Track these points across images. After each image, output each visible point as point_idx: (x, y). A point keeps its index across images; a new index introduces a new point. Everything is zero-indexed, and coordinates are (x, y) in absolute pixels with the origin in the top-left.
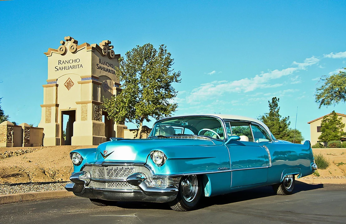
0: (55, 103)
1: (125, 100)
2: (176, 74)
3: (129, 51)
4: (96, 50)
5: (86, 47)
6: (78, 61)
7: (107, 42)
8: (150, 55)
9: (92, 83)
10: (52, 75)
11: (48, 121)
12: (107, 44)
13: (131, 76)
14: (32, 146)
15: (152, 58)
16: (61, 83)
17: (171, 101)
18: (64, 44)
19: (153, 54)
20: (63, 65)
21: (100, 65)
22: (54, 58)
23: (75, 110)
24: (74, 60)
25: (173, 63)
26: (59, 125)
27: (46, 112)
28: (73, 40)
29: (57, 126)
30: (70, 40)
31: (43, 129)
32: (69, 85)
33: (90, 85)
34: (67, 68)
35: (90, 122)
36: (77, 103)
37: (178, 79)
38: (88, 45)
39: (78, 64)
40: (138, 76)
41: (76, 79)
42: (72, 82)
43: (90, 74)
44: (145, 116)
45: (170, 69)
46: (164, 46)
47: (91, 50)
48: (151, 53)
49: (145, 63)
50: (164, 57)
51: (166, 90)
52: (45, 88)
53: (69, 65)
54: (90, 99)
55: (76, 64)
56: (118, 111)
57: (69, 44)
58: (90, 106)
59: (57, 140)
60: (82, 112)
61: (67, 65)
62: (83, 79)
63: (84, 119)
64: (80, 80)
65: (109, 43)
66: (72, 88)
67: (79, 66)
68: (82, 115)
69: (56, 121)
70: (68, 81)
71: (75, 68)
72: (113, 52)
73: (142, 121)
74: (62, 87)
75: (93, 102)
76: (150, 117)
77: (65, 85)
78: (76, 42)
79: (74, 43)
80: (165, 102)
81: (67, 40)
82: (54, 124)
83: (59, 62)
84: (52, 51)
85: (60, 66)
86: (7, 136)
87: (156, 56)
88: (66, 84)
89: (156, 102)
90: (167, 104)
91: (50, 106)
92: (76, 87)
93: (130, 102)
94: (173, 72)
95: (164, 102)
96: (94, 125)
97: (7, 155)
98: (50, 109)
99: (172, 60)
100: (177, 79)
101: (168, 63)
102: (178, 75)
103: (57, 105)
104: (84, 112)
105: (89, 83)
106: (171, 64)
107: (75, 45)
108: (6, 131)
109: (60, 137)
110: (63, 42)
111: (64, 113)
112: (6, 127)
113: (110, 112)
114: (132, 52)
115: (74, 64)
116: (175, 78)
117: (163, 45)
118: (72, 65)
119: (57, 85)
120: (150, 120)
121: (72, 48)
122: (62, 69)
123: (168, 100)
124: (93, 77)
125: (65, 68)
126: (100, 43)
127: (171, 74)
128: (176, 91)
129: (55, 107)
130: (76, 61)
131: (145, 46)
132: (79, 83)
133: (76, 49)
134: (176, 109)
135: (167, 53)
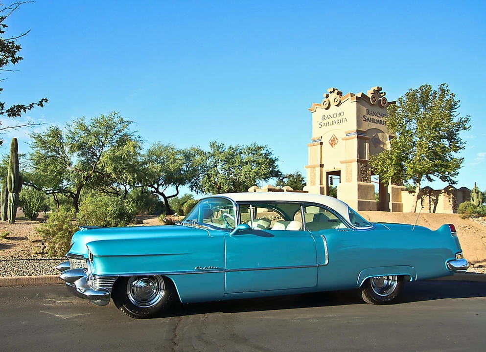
0: (319, 163)
2: (463, 119)
3: (401, 96)
4: (362, 100)
5: (350, 97)
6: (342, 114)
7: (376, 89)
9: (356, 139)
10: (317, 132)
11: (313, 183)
12: (377, 91)
15: (430, 102)
16: (325, 141)
17: (456, 155)
18: (327, 96)
20: (327, 121)
21: (368, 116)
23: (340, 171)
24: (338, 114)
25: (458, 106)
26: (324, 188)
27: (311, 173)
28: (336, 92)
29: (322, 189)
30: (333, 92)
31: (308, 192)
32: (333, 142)
33: (355, 141)
34: (331, 124)
35: (354, 183)
36: (342, 163)
37: (467, 125)
38: (352, 95)
39: (343, 117)
41: (340, 135)
42: (336, 139)
43: (355, 128)
45: (455, 114)
46: (446, 85)
47: (356, 100)
50: (445, 99)
51: (449, 141)
52: (309, 148)
53: (333, 120)
54: (355, 156)
55: (341, 118)
57: (333, 96)
58: (355, 166)
60: (347, 173)
61: (331, 120)
62: (347, 134)
63: (349, 180)
64: (344, 136)
65: (380, 89)
66: (336, 145)
67: (344, 120)
68: (346, 176)
69: (321, 183)
71: (339, 122)
72: (385, 99)
73: (418, 181)
74: (326, 145)
75: (358, 161)
76: (432, 176)
78: (340, 94)
79: (338, 94)
80: (449, 156)
81: (331, 92)
82: (318, 186)
83: (324, 118)
84: (316, 107)
85: (325, 121)
88: (330, 142)
90: (452, 159)
91: (314, 167)
94: (458, 117)
96: (360, 187)
98: (314, 170)
99: (457, 102)
101: (452, 106)
102: (466, 121)
103: (322, 166)
104: (349, 173)
105: (353, 138)
106: (456, 107)
107: (338, 96)
111: (328, 173)
115: (339, 118)
116: (461, 125)
117: (443, 85)
118: (336, 119)
119: (321, 144)
120: (432, 180)
121: (336, 100)
122: (325, 125)
123: (453, 153)
124: (358, 132)
125: (329, 124)
126: (368, 91)
127: (455, 120)
128: (463, 141)
129: (319, 167)
130: (340, 114)
131: (420, 89)
132: (343, 140)
133: (340, 101)
134: (461, 165)
135: (450, 93)
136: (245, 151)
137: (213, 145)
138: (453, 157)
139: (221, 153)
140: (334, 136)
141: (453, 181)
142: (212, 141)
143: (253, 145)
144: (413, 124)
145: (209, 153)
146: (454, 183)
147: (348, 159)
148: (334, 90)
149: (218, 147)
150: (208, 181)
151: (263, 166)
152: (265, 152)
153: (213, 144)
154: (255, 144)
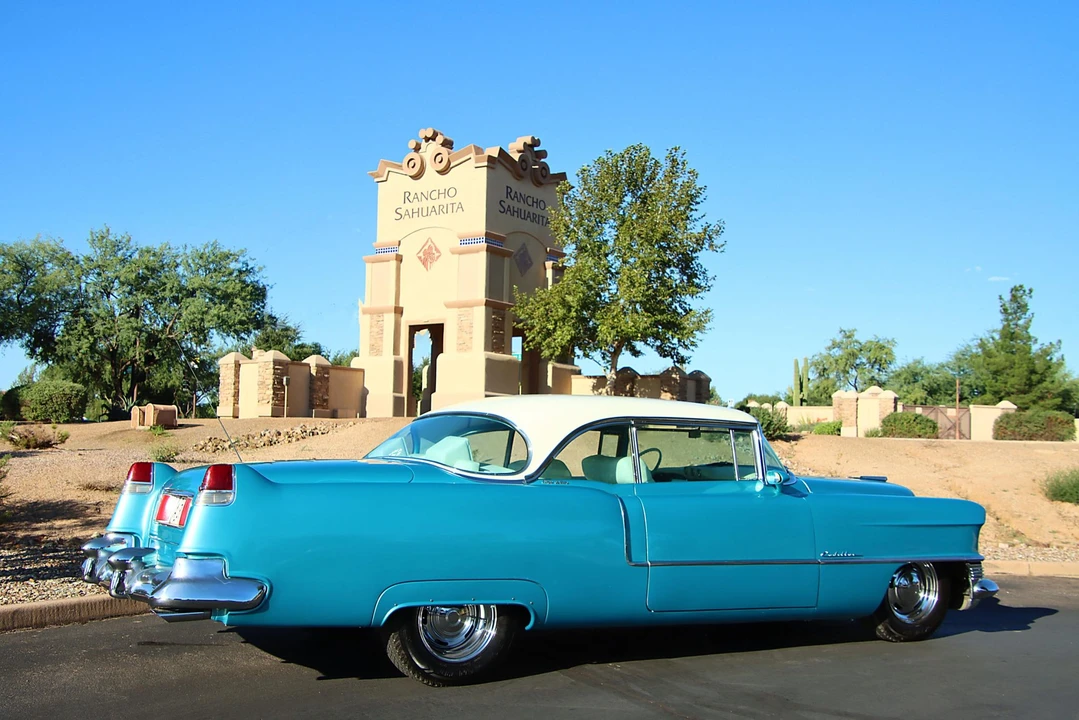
0: (392, 304)
1: (569, 298)
2: (711, 227)
3: (586, 165)
4: (499, 164)
5: (472, 155)
6: (452, 193)
7: (529, 142)
8: (643, 176)
9: (485, 253)
10: (387, 230)
11: (376, 350)
12: (529, 145)
13: (588, 233)
14: (334, 415)
15: (647, 185)
16: (409, 251)
18: (417, 149)
19: (648, 173)
20: (416, 205)
21: (510, 202)
22: (394, 188)
23: (443, 325)
24: (442, 191)
25: (702, 197)
26: (402, 363)
27: (371, 326)
28: (440, 139)
29: (398, 365)
30: (433, 138)
31: (363, 371)
32: (428, 257)
33: (482, 258)
34: (425, 214)
35: (479, 355)
36: (449, 306)
37: (717, 241)
38: (479, 151)
39: (454, 200)
40: (609, 232)
41: (447, 242)
42: (437, 250)
43: (480, 227)
44: (626, 342)
45: (694, 215)
46: (680, 152)
47: (486, 164)
48: (644, 171)
49: (628, 199)
50: (680, 181)
51: (683, 272)
52: (368, 266)
53: (430, 203)
54: (480, 294)
55: (448, 200)
56: (551, 327)
57: (430, 149)
58: (480, 314)
59: (398, 402)
60: (461, 329)
61: (425, 204)
62: (463, 241)
63: (463, 347)
64: (456, 244)
65: (536, 143)
66: (436, 264)
67: (455, 207)
68: (458, 338)
69: (396, 351)
70: (426, 247)
71: (445, 210)
72: (545, 167)
73: (616, 354)
74: (411, 262)
75: (487, 304)
76: (639, 345)
77: (420, 258)
78: (447, 144)
79: (443, 145)
80: (680, 305)
81: (427, 139)
82: (390, 359)
83: (407, 197)
84: (388, 169)
85: (408, 206)
86: (274, 388)
87: (658, 177)
88: (421, 254)
89: (652, 305)
90: (685, 310)
91: (380, 312)
92: (447, 264)
93: (585, 304)
94: (702, 222)
95: (677, 305)
96: (490, 363)
97: (265, 438)
98: (381, 319)
99: (701, 189)
100: (715, 242)
101: (691, 199)
102: (717, 233)
103: (399, 311)
104: (465, 329)
105: (477, 251)
106: (698, 200)
107: (444, 151)
108: (272, 377)
109: (405, 394)
110: (417, 144)
111: (414, 329)
112: (272, 366)
113: (530, 330)
114: (593, 169)
115: (444, 201)
116: (705, 239)
117: (676, 149)
118: (436, 204)
119: (399, 259)
120: (639, 352)
121: (439, 158)
122: (412, 214)
123: (688, 299)
124: (489, 237)
125: (419, 212)
126: (511, 145)
127: (696, 229)
128: (710, 274)
129: (393, 314)
130: (447, 192)
131: (627, 151)
132: (453, 253)
133: (449, 162)
134: (707, 326)
135: (688, 170)
136: (190, 261)
137: (100, 239)
138: (687, 307)
139: (123, 261)
140: (429, 243)
141: (682, 357)
142: (99, 228)
143: (210, 248)
144: (610, 230)
145: (89, 259)
146: (682, 360)
147: (465, 298)
148: (435, 135)
149: (116, 246)
150: (86, 333)
151: (238, 301)
152: (239, 266)
153: (103, 238)
154: (215, 246)
